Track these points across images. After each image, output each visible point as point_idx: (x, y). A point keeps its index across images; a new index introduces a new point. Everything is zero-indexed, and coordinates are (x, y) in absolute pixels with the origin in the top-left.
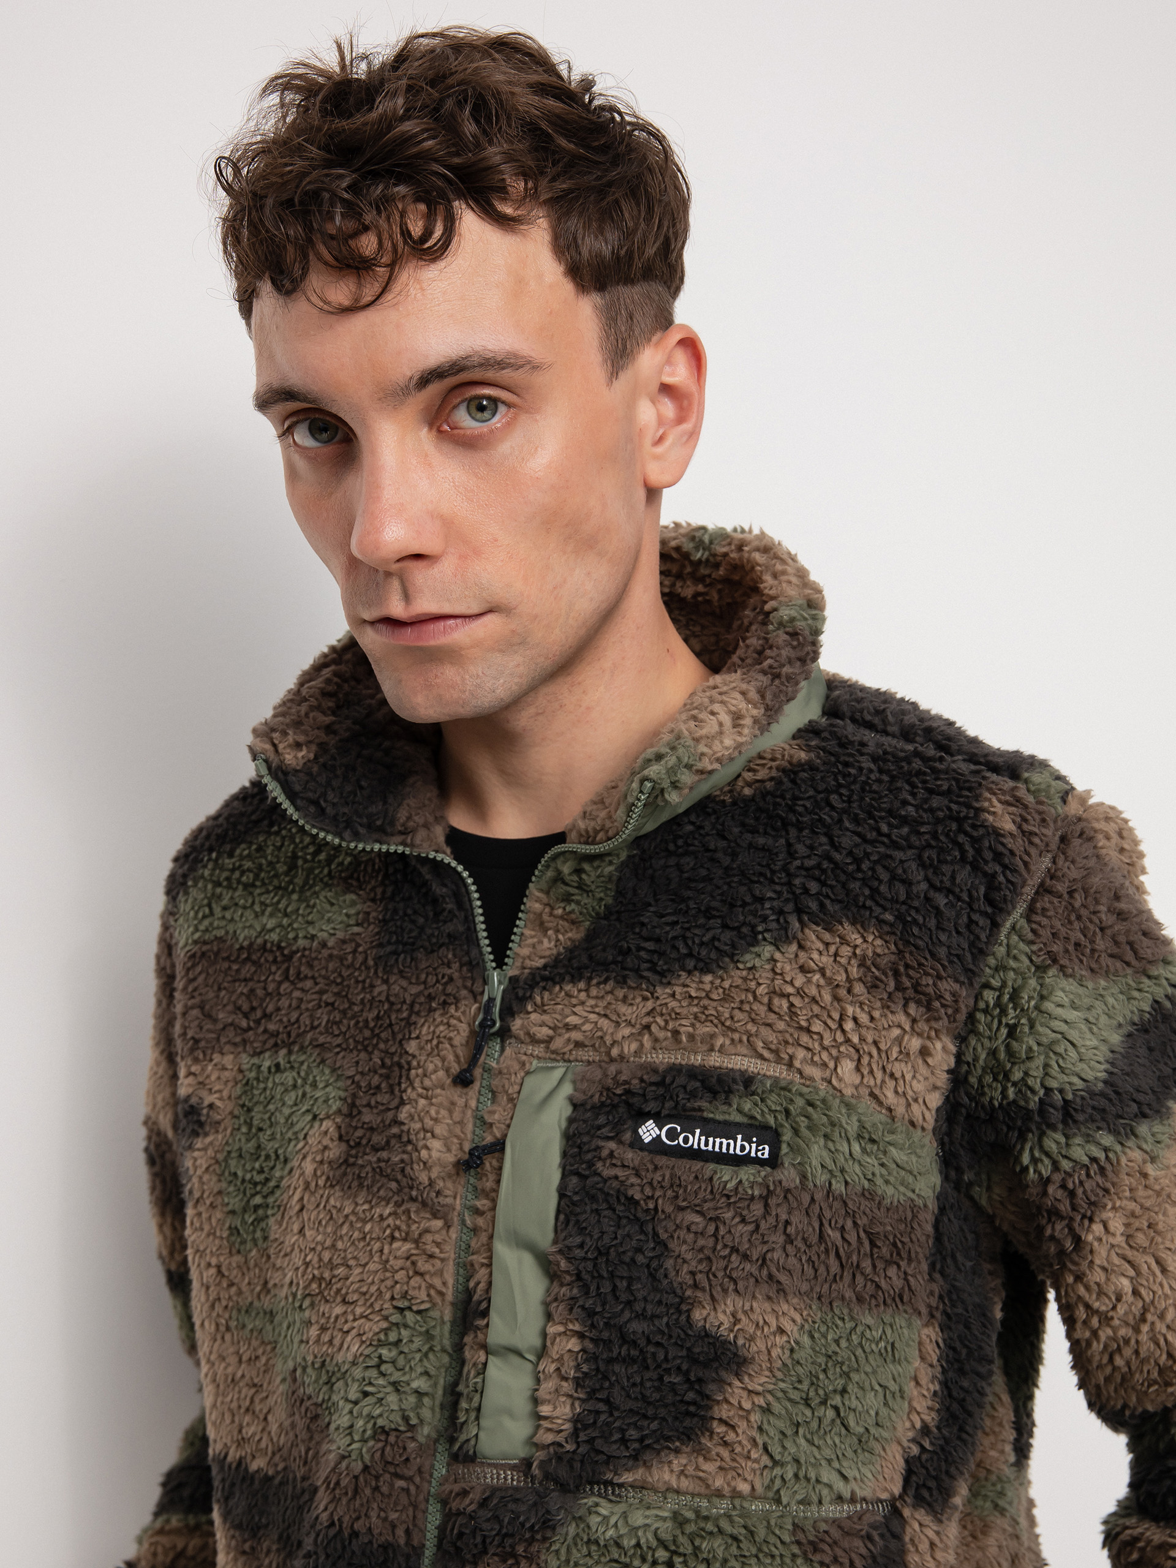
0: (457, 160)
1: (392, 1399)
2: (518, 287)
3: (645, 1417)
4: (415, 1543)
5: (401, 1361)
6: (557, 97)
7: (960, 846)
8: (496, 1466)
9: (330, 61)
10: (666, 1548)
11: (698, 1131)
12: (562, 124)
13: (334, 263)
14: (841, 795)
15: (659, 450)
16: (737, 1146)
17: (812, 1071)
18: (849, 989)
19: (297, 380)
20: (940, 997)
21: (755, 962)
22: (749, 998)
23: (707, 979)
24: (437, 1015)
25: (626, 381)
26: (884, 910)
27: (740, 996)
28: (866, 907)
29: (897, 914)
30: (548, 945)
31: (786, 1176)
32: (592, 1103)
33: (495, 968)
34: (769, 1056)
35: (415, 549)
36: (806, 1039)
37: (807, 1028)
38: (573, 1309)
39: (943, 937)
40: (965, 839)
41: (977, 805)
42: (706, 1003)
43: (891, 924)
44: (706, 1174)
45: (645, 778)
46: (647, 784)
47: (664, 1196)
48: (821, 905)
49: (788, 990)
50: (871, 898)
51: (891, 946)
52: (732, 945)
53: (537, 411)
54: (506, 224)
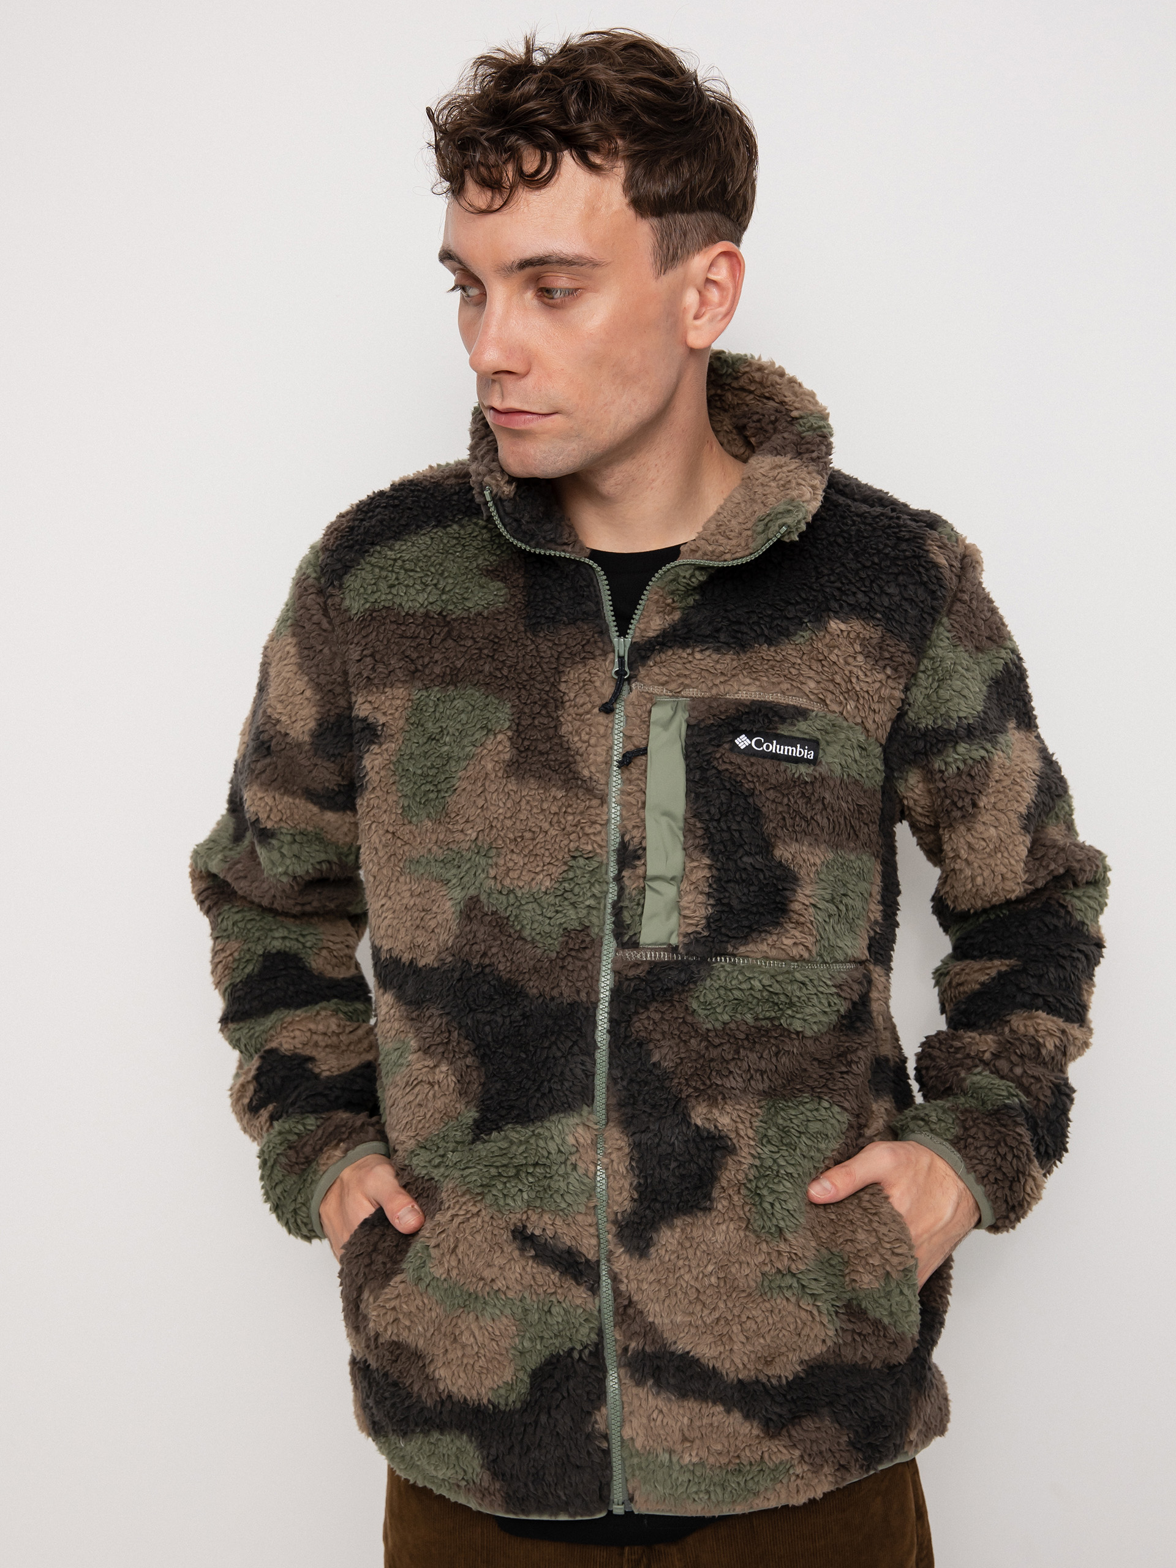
0: (563, 127)
1: (572, 913)
2: (591, 211)
3: (751, 913)
4: (593, 1000)
5: (577, 890)
6: (651, 88)
7: (919, 573)
8: (652, 949)
9: (519, 50)
11: (775, 742)
12: (649, 107)
14: (844, 538)
15: (698, 323)
16: (796, 751)
17: (834, 707)
18: (855, 658)
19: (454, 248)
20: (903, 664)
21: (802, 640)
22: (799, 661)
23: (772, 649)
24: (580, 666)
25: (673, 276)
26: (877, 611)
27: (793, 660)
28: (866, 609)
29: (884, 614)
30: (658, 622)
31: (823, 769)
32: (702, 725)
33: (619, 636)
34: (812, 697)
35: (505, 367)
36: (831, 687)
37: (833, 681)
38: (704, 852)
39: (908, 628)
40: (921, 569)
41: (926, 548)
42: (774, 663)
43: (879, 620)
44: (782, 768)
45: (784, 524)
46: (784, 528)
47: (759, 781)
48: (841, 606)
49: (821, 657)
50: (869, 604)
51: (880, 633)
52: (788, 629)
53: (596, 291)
54: (593, 168)
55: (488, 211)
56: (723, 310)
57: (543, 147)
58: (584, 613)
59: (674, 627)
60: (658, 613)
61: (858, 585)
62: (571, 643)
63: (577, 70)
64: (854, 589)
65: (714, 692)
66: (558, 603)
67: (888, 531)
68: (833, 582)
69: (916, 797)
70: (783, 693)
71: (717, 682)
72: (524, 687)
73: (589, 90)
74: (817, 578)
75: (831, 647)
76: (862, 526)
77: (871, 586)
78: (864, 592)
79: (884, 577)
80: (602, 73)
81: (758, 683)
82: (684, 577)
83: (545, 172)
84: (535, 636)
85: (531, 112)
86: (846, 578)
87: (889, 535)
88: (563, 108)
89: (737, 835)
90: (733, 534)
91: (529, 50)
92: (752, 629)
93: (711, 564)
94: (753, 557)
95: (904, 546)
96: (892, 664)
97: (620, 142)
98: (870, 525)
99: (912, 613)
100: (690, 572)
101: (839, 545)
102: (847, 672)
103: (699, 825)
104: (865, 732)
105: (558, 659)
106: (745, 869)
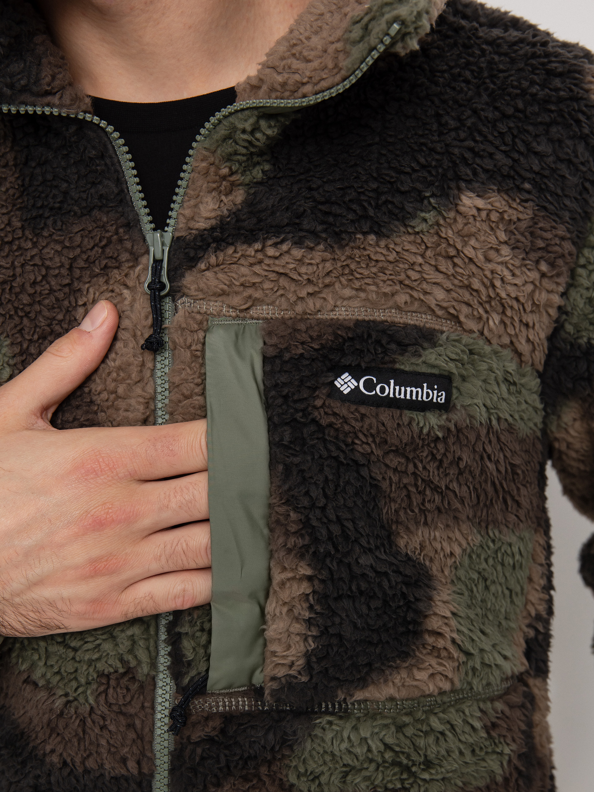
4: (145, 771)
7: (578, 122)
8: (225, 695)
10: (392, 750)
11: (392, 382)
16: (423, 393)
17: (471, 325)
18: (497, 251)
20: (563, 256)
21: (423, 226)
22: (420, 260)
23: (383, 243)
24: (102, 280)
26: (524, 179)
27: (412, 258)
28: (509, 176)
29: (532, 181)
30: (211, 206)
31: (458, 416)
32: (287, 356)
33: (155, 230)
34: (440, 313)
36: (467, 296)
37: (468, 287)
38: (302, 556)
39: (567, 202)
40: (581, 117)
41: (586, 86)
42: (385, 265)
43: (529, 192)
44: (406, 420)
45: (396, 19)
46: (396, 26)
47: (374, 441)
48: (475, 173)
49: (452, 252)
50: (512, 167)
51: (530, 212)
52: (403, 209)
58: (101, 196)
59: (235, 214)
60: (210, 192)
61: (497, 142)
62: (88, 243)
64: (491, 149)
65: (299, 308)
66: (65, 185)
67: (534, 62)
68: (462, 141)
69: (570, 440)
70: (398, 308)
71: (303, 294)
72: (27, 314)
74: (441, 134)
75: (465, 237)
76: (496, 58)
77: (514, 143)
78: (504, 152)
79: (530, 128)
81: (363, 295)
82: (244, 131)
84: (37, 235)
86: (480, 133)
87: (534, 68)
89: (349, 525)
90: (313, 53)
92: (349, 209)
93: (283, 103)
94: (347, 84)
95: (557, 82)
96: (547, 256)
98: (506, 54)
99: (573, 180)
100: (252, 121)
101: (467, 82)
102: (488, 273)
103: (293, 516)
104: (516, 359)
105: (71, 269)
106: (364, 575)
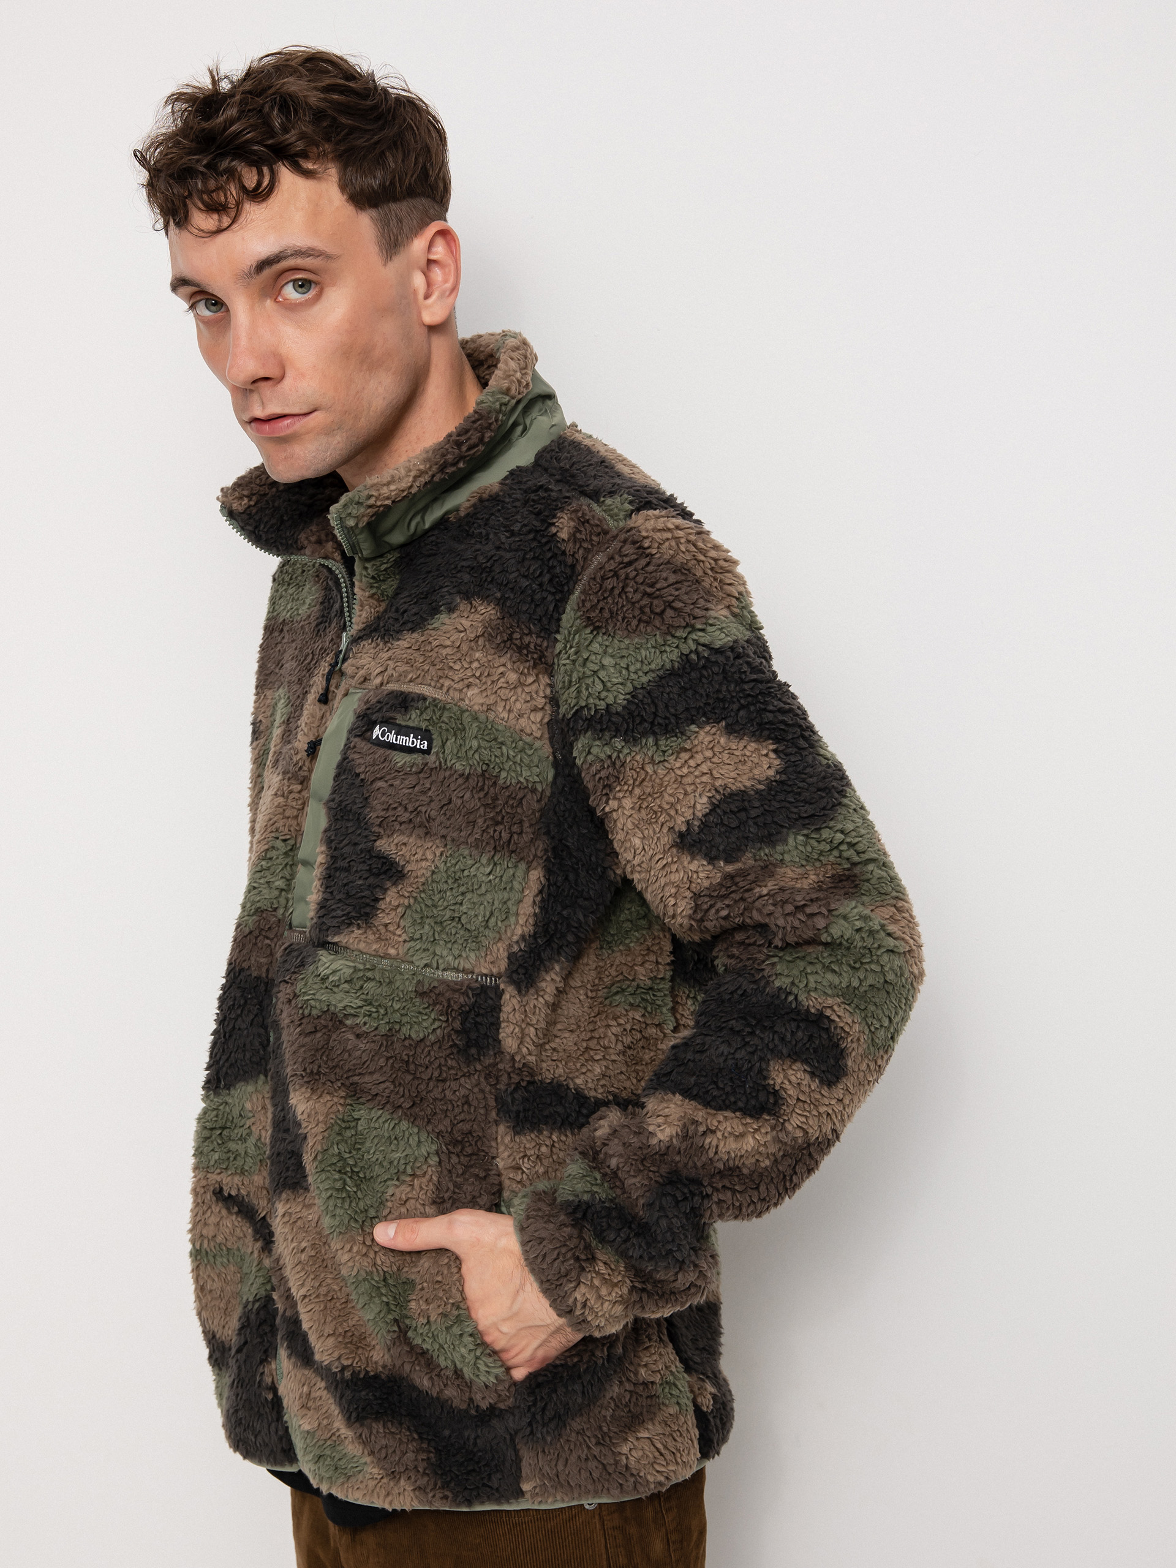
0: (270, 142)
1: (266, 892)
2: (315, 213)
6: (341, 93)
8: (298, 932)
9: (206, 82)
11: (394, 732)
12: (343, 109)
13: (203, 208)
15: (429, 301)
16: (408, 741)
19: (188, 273)
21: (436, 624)
23: (413, 636)
25: (399, 262)
35: (262, 374)
53: (334, 285)
54: (308, 174)
55: (219, 231)
56: (449, 285)
57: (256, 162)
63: (270, 87)
73: (287, 104)
80: (294, 85)
83: (266, 182)
85: (238, 134)
88: (267, 123)
91: (215, 82)
97: (327, 146)
